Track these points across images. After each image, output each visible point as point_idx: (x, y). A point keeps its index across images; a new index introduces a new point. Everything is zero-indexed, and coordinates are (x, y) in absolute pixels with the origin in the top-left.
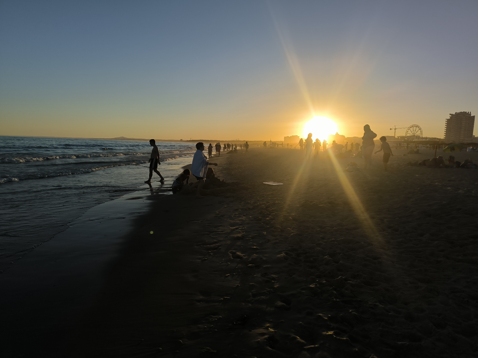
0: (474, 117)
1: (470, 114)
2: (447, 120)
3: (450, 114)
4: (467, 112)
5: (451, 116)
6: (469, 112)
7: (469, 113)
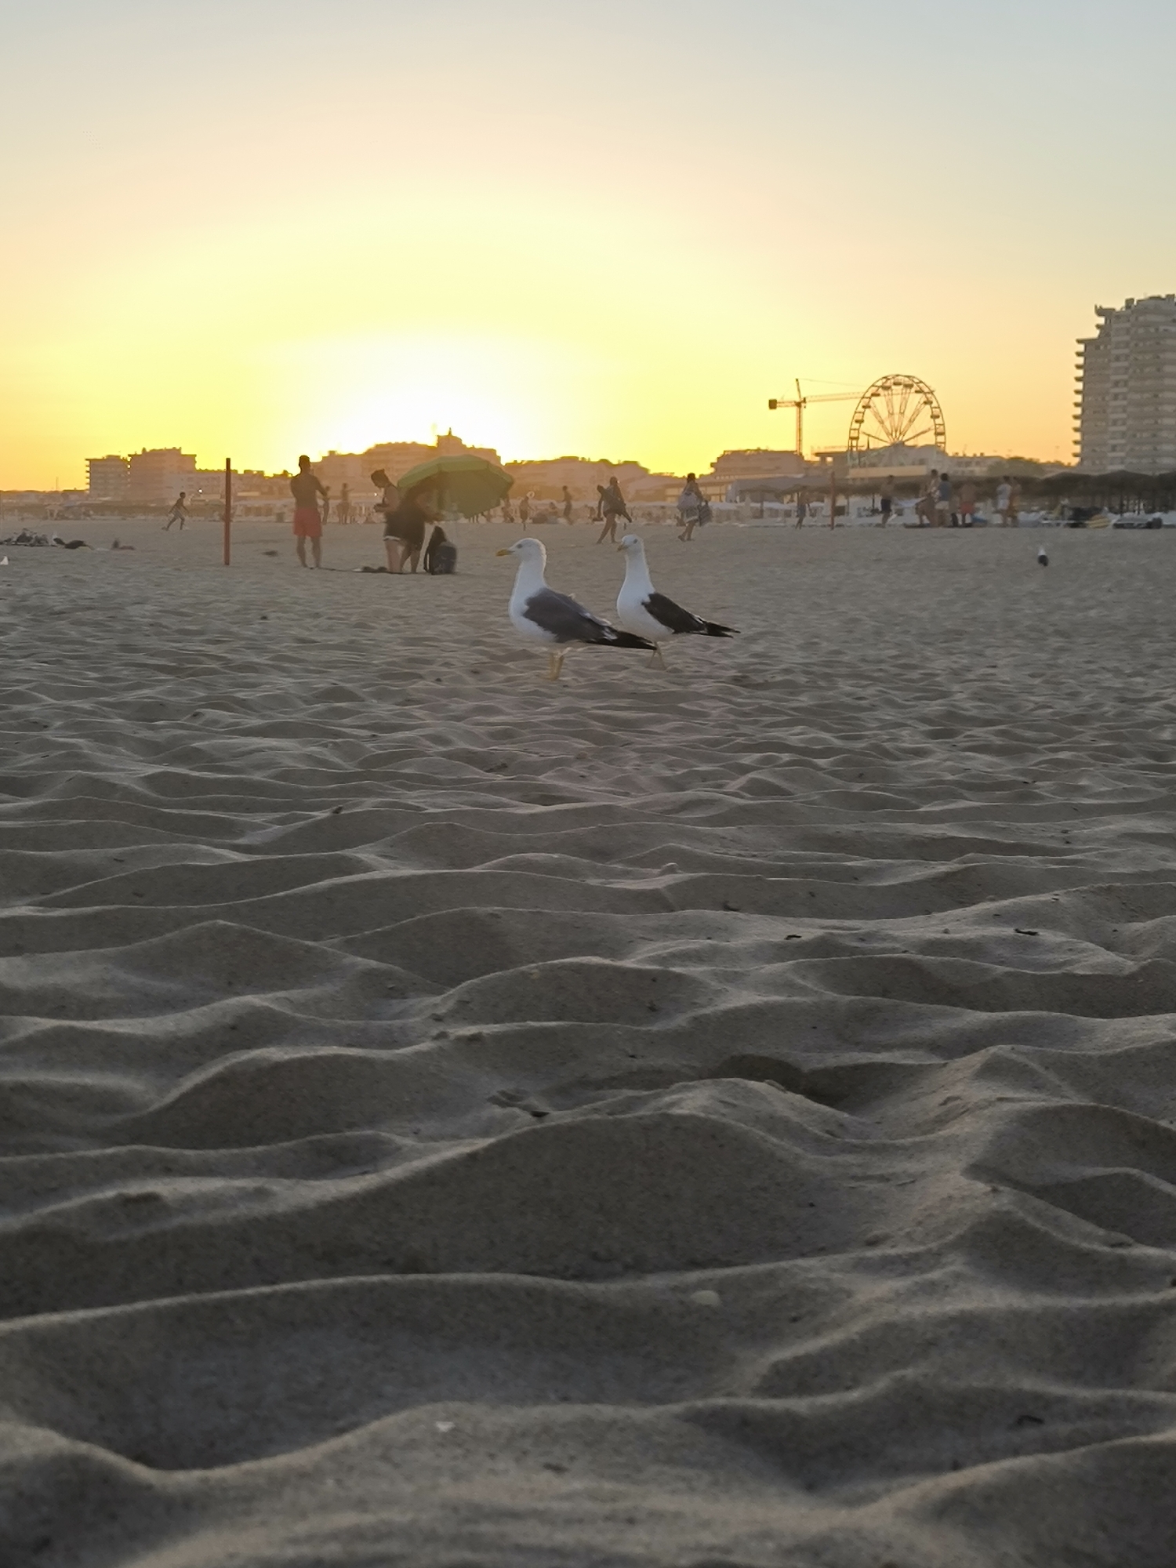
2: (1082, 347)
3: (1100, 312)
5: (1102, 321)
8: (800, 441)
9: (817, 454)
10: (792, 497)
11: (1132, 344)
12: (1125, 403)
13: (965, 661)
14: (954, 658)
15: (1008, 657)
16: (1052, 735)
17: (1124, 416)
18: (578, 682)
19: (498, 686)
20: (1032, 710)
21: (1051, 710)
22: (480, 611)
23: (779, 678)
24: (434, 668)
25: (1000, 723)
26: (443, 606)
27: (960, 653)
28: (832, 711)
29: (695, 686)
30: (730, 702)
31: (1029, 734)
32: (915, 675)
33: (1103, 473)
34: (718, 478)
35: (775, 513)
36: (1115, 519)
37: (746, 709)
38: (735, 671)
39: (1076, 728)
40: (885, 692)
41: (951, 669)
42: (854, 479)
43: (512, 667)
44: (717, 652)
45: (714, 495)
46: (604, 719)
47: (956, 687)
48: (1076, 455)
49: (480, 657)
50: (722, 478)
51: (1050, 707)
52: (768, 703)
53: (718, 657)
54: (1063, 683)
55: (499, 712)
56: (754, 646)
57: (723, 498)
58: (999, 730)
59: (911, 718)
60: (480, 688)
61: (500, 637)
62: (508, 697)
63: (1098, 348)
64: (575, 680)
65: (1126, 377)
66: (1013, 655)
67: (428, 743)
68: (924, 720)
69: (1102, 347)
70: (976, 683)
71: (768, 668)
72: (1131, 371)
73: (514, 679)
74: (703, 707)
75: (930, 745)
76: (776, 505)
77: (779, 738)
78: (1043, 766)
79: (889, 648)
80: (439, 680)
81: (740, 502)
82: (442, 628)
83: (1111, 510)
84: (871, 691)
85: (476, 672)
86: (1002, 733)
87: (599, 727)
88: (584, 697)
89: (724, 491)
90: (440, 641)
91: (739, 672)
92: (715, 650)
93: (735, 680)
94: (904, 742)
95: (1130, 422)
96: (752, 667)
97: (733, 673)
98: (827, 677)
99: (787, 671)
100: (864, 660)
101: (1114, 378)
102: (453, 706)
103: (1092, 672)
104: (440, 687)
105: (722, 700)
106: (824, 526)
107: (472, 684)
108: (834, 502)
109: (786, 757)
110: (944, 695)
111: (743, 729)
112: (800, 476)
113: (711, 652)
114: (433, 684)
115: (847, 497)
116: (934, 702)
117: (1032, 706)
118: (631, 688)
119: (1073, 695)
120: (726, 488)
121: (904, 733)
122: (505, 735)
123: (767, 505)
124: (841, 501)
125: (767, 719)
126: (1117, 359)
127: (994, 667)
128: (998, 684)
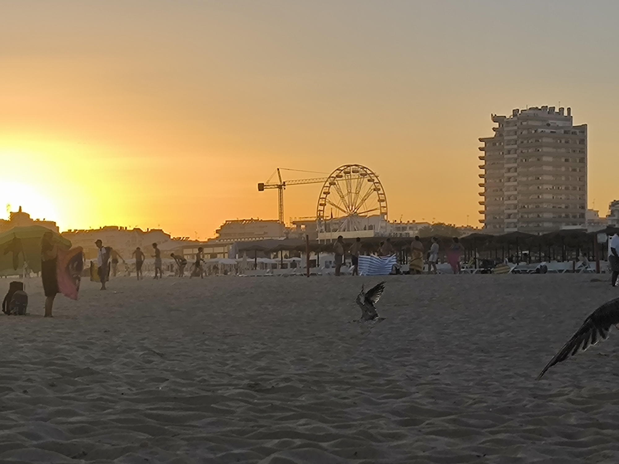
0: (583, 129)
1: (569, 118)
2: (483, 145)
3: (495, 119)
4: (557, 110)
5: (496, 125)
6: (562, 110)
7: (566, 113)
8: (281, 213)
9: (294, 223)
10: (277, 254)
11: (519, 142)
12: (516, 183)
13: (416, 370)
14: (407, 368)
15: (446, 367)
16: (491, 422)
17: (516, 193)
18: (131, 390)
19: (72, 395)
20: (472, 404)
21: (485, 404)
22: (48, 341)
23: (282, 385)
24: (20, 383)
25: (451, 414)
26: (20, 338)
27: (410, 365)
28: (326, 407)
29: (220, 392)
30: (249, 403)
31: (472, 421)
32: (382, 381)
33: (502, 234)
34: (222, 241)
35: (264, 266)
36: (513, 267)
37: (262, 407)
38: (248, 380)
39: (506, 417)
40: (362, 393)
41: (407, 376)
42: (322, 241)
43: (80, 380)
44: (232, 367)
45: (219, 253)
46: (157, 417)
47: (413, 389)
48: (481, 221)
49: (54, 374)
50: (225, 240)
51: (485, 402)
52: (278, 403)
53: (234, 371)
54: (490, 385)
55: (75, 414)
56: (258, 362)
57: (226, 255)
58: (451, 419)
59: (383, 412)
60: (57, 397)
61: (67, 360)
62: (82, 403)
63: (494, 144)
64: (129, 389)
65: (516, 165)
66: (450, 366)
67: (24, 438)
68: (395, 413)
69: (497, 144)
70: (427, 386)
71: (273, 377)
72: (519, 161)
73: (82, 390)
74: (228, 406)
75: (402, 430)
76: (265, 260)
77: (290, 428)
78: (488, 444)
79: (359, 362)
80: (25, 392)
81: (239, 258)
82: (21, 354)
83: (510, 260)
84: (352, 392)
85: (53, 385)
86: (454, 421)
87: (152, 422)
88: (138, 401)
89: (226, 251)
90: (21, 363)
91: (252, 381)
92: (232, 365)
93: (250, 386)
94: (382, 429)
95: (519, 197)
96: (259, 377)
97: (246, 382)
98: (316, 383)
99: (287, 380)
100: (341, 371)
101: (507, 166)
102: (40, 411)
103: (510, 377)
104: (26, 396)
105: (241, 401)
106: (302, 275)
107: (51, 394)
108: (308, 257)
109: (298, 442)
110: (404, 395)
111: (262, 422)
112: (283, 239)
113: (228, 367)
114: (22, 394)
115: (317, 253)
116: (400, 400)
117: (471, 402)
118: (173, 394)
119: (499, 393)
120: (228, 248)
121: (381, 422)
122: (81, 431)
123: (259, 260)
124: (313, 257)
125: (279, 414)
126: (509, 152)
127: (438, 374)
128: (443, 386)
